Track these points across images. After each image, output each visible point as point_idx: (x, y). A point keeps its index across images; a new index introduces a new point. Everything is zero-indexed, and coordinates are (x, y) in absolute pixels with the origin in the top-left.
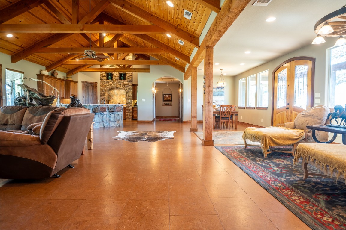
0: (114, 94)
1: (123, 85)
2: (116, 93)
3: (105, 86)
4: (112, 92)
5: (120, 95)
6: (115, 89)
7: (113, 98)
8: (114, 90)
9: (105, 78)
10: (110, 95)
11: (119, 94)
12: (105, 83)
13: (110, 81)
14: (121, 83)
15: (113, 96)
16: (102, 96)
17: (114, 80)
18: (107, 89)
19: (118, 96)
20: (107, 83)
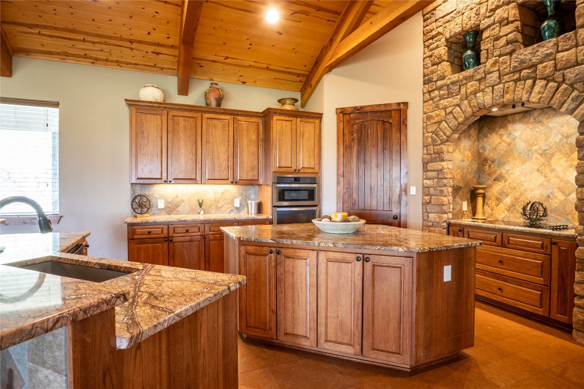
0: (510, 151)
1: (548, 79)
2: (521, 145)
3: (445, 108)
4: (496, 142)
5: (547, 155)
6: (514, 122)
7: (503, 170)
8: (510, 127)
9: (446, 66)
10: (486, 160)
11: (542, 145)
12: (442, 98)
13: (470, 78)
14: (534, 66)
15: (501, 164)
16: (431, 166)
17: (491, 61)
18: (453, 123)
19: (536, 161)
20: (450, 95)
